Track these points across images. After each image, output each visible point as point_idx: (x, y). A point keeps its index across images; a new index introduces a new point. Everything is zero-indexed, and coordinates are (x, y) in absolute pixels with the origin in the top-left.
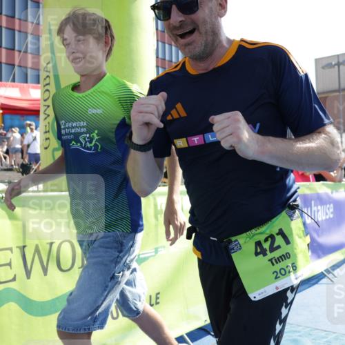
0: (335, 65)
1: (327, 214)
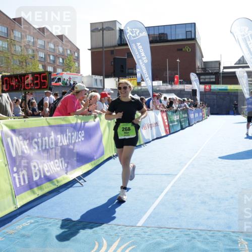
1: (79, 138)
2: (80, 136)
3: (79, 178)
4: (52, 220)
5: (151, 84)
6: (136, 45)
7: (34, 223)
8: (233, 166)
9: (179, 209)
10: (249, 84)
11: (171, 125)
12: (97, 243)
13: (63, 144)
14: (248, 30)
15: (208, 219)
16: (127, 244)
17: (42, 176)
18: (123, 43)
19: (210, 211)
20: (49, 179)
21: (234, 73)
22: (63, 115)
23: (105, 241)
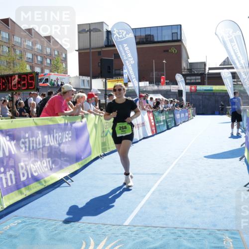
0: (88, 31)
1: (66, 138)
2: (67, 136)
3: (67, 178)
4: (39, 220)
5: (137, 85)
6: (123, 47)
7: (21, 223)
8: (219, 165)
9: (165, 208)
10: (234, 84)
11: (157, 125)
12: (84, 243)
13: (50, 145)
14: (233, 32)
15: (194, 217)
16: (114, 243)
17: (30, 176)
18: (110, 44)
19: (196, 209)
20: (36, 179)
21: (219, 74)
22: (50, 116)
23: (92, 240)
